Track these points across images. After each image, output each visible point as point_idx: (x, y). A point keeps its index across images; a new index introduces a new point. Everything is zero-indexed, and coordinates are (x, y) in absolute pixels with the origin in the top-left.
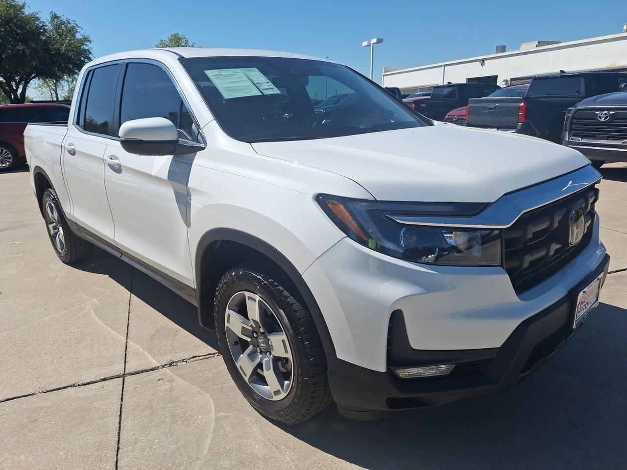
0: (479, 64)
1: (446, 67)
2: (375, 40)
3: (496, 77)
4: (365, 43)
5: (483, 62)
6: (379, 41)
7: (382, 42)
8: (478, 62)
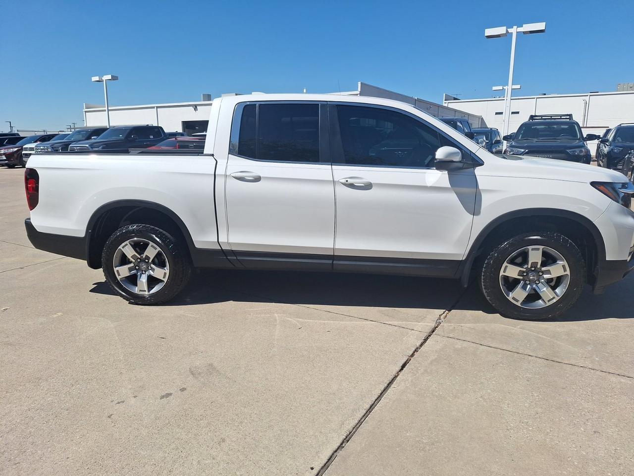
0: (192, 109)
1: (158, 109)
2: (109, 77)
3: (208, 121)
4: (97, 78)
5: (195, 107)
6: (114, 78)
7: (117, 79)
8: (191, 107)
